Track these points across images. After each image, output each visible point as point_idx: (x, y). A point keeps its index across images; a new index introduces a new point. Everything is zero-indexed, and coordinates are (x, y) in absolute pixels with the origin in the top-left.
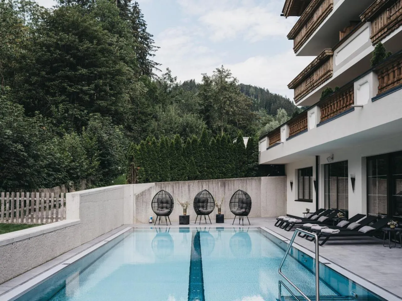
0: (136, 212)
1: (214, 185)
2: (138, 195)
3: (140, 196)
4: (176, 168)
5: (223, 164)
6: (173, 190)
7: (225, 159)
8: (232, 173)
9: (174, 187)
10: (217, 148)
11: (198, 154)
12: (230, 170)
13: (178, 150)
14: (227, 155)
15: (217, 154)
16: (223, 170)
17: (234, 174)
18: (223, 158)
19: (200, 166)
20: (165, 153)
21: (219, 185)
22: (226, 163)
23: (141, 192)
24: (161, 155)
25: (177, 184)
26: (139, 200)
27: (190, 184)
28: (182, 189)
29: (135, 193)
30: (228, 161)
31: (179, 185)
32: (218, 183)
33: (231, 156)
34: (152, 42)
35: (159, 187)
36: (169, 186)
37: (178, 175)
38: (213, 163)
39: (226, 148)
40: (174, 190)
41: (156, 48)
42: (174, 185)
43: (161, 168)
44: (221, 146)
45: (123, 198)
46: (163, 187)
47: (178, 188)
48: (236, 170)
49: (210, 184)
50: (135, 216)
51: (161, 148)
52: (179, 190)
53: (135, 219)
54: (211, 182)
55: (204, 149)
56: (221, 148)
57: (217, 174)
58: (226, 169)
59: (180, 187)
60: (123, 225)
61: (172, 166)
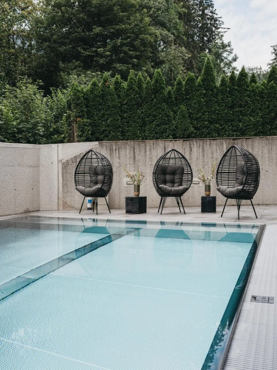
0: (63, 191)
1: (214, 147)
2: (67, 161)
3: (70, 163)
4: (153, 121)
5: (239, 116)
6: (134, 154)
7: (244, 107)
8: (256, 130)
9: (136, 150)
10: (230, 91)
11: (195, 99)
12: (252, 126)
13: (157, 93)
14: (247, 102)
15: (229, 100)
16: (239, 125)
17: (259, 132)
18: (241, 106)
19: (197, 119)
20: (132, 98)
21: (223, 147)
22: (244, 115)
23: (72, 157)
24: (126, 101)
25: (142, 145)
26: (68, 171)
27: (167, 144)
28: (151, 154)
29: (60, 158)
30: (248, 110)
31: (146, 146)
32: (223, 144)
33: (254, 104)
34: (221, 24)
35: (106, 149)
36: (126, 149)
37: (156, 133)
38: (221, 114)
39: (245, 90)
40: (136, 155)
41: (226, 30)
42: (137, 147)
43: (126, 122)
44: (236, 87)
45: (38, 167)
46: (114, 148)
47: (143, 151)
48: (263, 126)
49: (205, 146)
50: (61, 196)
51: (127, 91)
52: (146, 155)
53: (61, 202)
54: (208, 143)
55: (204, 91)
56: (237, 90)
57: (227, 132)
58: (245, 125)
59: (148, 150)
60: (39, 210)
61: (146, 119)
